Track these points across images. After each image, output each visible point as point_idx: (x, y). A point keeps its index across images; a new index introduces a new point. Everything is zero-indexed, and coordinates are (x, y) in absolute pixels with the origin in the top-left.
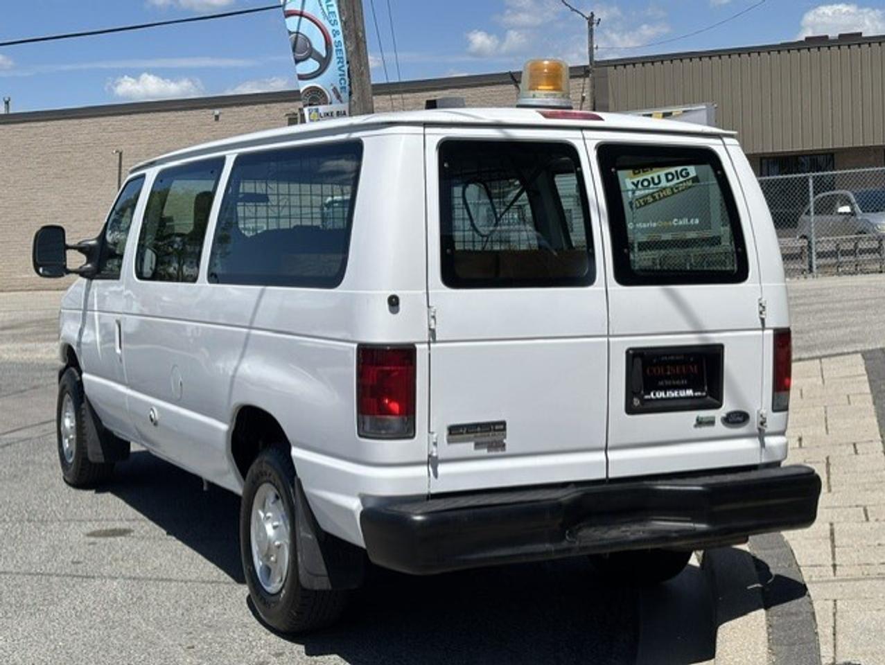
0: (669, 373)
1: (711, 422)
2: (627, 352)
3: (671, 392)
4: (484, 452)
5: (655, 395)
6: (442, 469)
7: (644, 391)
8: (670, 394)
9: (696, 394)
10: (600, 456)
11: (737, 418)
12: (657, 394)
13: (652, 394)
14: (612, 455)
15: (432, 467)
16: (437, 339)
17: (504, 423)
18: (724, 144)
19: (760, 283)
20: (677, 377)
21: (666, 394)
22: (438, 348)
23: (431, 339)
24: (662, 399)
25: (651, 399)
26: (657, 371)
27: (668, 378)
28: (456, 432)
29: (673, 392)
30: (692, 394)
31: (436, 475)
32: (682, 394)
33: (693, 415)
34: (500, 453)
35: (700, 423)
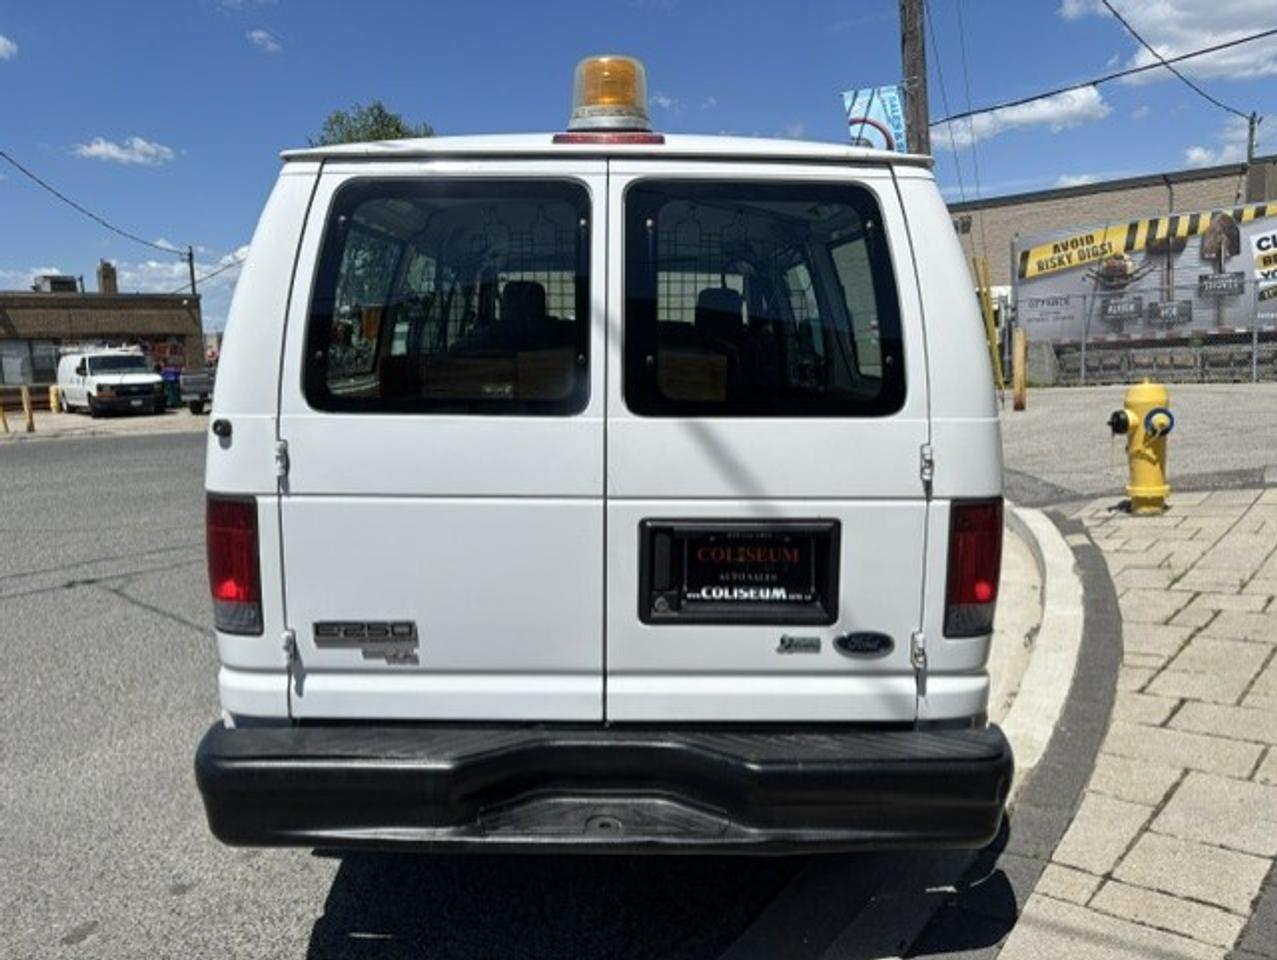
0: (741, 559)
1: (813, 646)
2: (642, 524)
3: (741, 591)
4: (382, 663)
5: (709, 592)
6: (312, 683)
7: (688, 586)
8: (739, 594)
9: (792, 597)
10: (594, 685)
11: (868, 645)
12: (714, 593)
13: (704, 593)
14: (615, 685)
15: (296, 678)
16: (292, 489)
17: (411, 626)
18: (894, 178)
19: (929, 417)
20: (755, 567)
21: (731, 593)
22: (293, 505)
23: (282, 491)
24: (723, 600)
25: (702, 600)
26: (718, 554)
27: (740, 568)
28: (326, 633)
29: (747, 590)
30: (784, 596)
31: (300, 691)
32: (765, 594)
33: (776, 633)
34: (409, 666)
35: (787, 645)
